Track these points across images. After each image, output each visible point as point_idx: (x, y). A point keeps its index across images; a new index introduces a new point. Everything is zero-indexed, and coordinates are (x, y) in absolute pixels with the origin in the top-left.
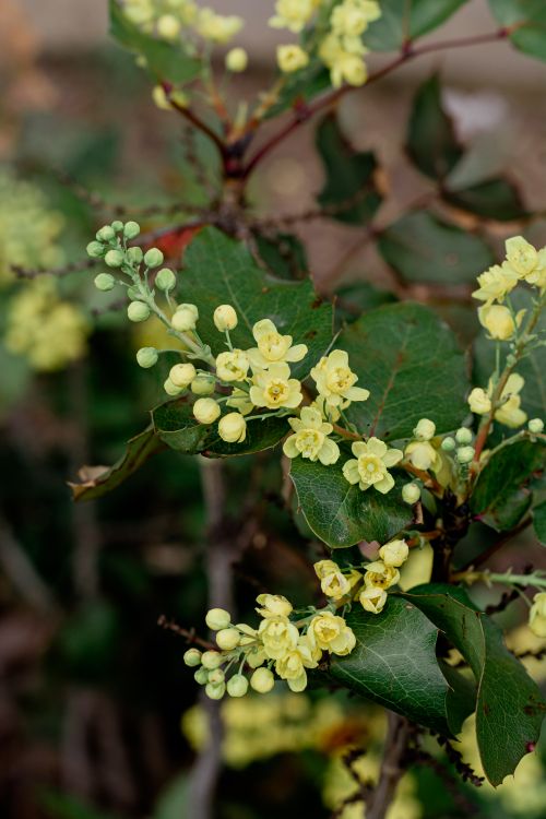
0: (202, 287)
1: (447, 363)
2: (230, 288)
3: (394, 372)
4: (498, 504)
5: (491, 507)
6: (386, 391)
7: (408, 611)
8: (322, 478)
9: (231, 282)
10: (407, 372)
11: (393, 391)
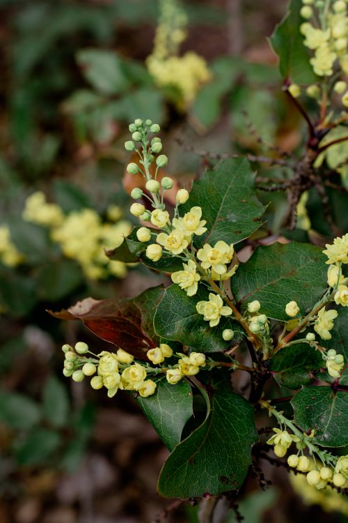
0: (213, 183)
1: (313, 288)
2: (227, 191)
3: (281, 277)
4: (289, 372)
5: (282, 371)
6: (268, 284)
7: (188, 395)
8: (182, 301)
9: (230, 189)
10: (288, 281)
11: (272, 286)
